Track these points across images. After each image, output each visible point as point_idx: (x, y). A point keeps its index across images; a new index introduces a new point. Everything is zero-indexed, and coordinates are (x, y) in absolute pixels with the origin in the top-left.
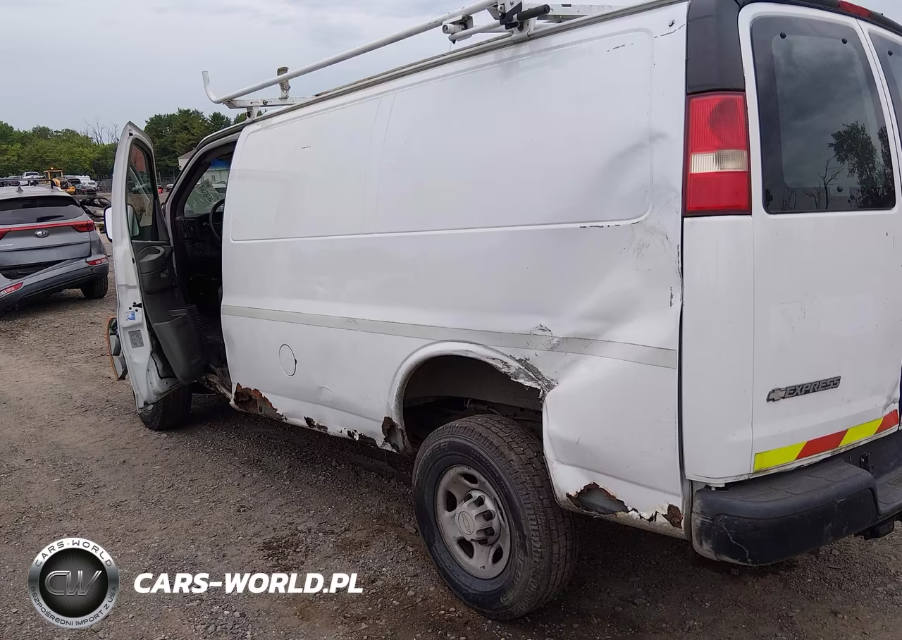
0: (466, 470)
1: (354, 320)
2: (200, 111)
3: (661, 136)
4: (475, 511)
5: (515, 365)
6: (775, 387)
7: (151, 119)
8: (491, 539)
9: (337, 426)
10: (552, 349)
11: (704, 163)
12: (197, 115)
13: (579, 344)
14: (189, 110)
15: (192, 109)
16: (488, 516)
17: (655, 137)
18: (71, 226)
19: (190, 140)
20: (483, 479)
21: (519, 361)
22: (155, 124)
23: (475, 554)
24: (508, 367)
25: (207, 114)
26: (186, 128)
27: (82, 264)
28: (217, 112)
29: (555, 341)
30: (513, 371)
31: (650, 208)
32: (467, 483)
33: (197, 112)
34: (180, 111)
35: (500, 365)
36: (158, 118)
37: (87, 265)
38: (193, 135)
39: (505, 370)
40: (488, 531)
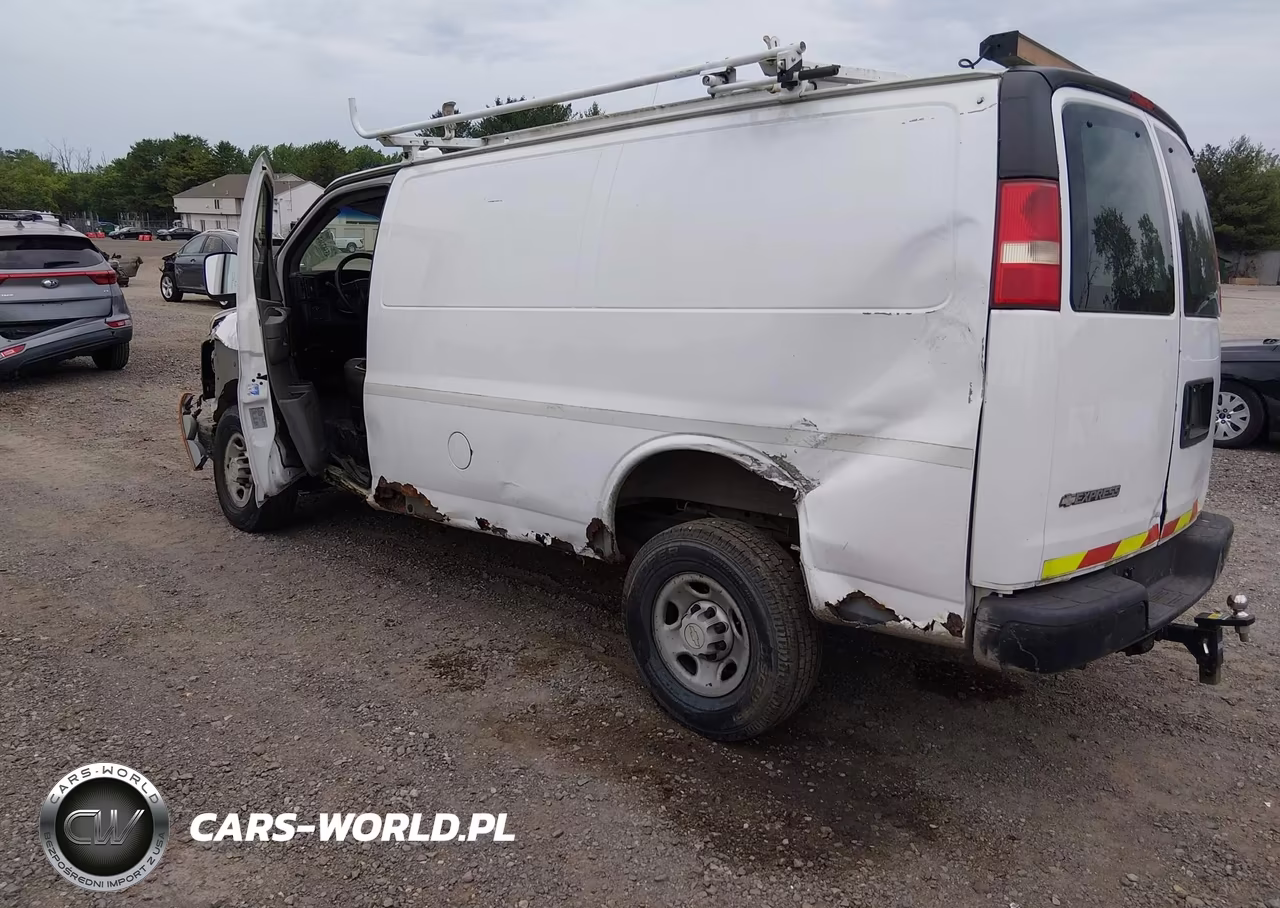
0: (696, 577)
1: (559, 406)
2: (204, 138)
3: (969, 220)
4: (706, 624)
5: (767, 462)
6: (1067, 493)
7: (138, 144)
8: (721, 654)
9: (519, 527)
10: (816, 446)
11: (1017, 253)
12: (200, 143)
13: (852, 441)
14: (189, 136)
15: (193, 135)
16: (720, 628)
17: (960, 221)
18: (89, 276)
19: (187, 175)
20: (718, 587)
21: (774, 458)
22: (144, 150)
23: (699, 671)
24: (759, 464)
25: (213, 143)
26: (183, 159)
27: (101, 324)
28: (225, 141)
29: (821, 437)
30: (764, 468)
31: (950, 297)
32: (695, 592)
33: (200, 140)
34: (177, 137)
35: (749, 462)
36: (148, 143)
37: (107, 326)
38: (192, 168)
39: (755, 467)
40: (719, 645)
